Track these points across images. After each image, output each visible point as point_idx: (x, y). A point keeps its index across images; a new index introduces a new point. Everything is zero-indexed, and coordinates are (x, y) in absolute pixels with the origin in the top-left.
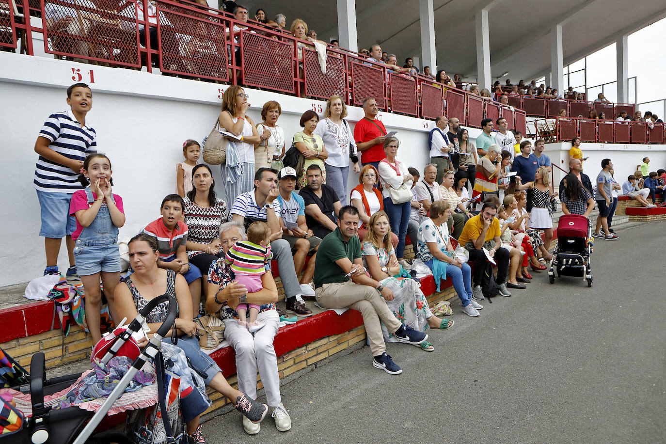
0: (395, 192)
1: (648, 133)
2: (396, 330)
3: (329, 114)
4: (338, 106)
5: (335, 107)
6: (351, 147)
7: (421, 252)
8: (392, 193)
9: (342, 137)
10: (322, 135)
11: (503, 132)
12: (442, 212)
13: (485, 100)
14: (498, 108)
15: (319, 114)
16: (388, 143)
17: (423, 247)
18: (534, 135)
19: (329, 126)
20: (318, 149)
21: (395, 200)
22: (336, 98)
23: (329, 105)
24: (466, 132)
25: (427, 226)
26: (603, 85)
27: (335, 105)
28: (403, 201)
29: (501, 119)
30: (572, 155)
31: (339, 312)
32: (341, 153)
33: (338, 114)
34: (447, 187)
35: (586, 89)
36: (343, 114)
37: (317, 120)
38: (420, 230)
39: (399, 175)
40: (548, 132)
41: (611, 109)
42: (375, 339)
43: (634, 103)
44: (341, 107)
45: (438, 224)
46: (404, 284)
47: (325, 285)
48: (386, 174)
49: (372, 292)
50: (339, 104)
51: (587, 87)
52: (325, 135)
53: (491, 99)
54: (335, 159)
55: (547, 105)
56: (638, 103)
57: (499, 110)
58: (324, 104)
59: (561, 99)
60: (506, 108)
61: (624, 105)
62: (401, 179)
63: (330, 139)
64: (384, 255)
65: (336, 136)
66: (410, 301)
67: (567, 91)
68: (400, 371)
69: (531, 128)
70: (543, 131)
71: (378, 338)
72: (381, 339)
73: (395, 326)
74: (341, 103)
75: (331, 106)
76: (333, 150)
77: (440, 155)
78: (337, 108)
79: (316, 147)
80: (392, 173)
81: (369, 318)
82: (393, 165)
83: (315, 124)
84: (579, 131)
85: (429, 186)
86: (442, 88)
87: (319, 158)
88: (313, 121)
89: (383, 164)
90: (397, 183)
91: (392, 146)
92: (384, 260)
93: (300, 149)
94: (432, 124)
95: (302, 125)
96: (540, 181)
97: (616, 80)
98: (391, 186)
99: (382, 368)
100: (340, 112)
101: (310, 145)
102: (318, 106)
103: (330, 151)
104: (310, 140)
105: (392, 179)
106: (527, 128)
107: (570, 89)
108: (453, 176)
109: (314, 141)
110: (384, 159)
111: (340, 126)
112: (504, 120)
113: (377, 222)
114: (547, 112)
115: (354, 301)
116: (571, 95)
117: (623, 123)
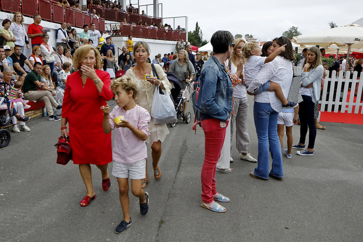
0: (48, 58)
1: (165, 34)
2: (57, 107)
3: (15, 20)
4: (19, 17)
5: (18, 18)
6: (25, 37)
7: (60, 84)
8: (46, 58)
9: (22, 32)
10: (12, 30)
11: (93, 30)
12: (68, 67)
13: (84, 13)
14: (90, 17)
15: (11, 20)
16: (45, 36)
17: (60, 82)
18: (110, 31)
19: (16, 26)
20: (12, 37)
21: (47, 61)
22: (18, 13)
23: (15, 16)
24: (75, 30)
25: (62, 73)
26: (147, 5)
27: (18, 16)
28: (51, 62)
29: (92, 23)
30: (129, 44)
31: (35, 102)
32: (21, 40)
33: (19, 21)
34: (68, 57)
35: (139, 6)
36: (22, 20)
37: (10, 23)
38: (59, 75)
39: (49, 51)
40: (117, 30)
41: (150, 19)
42: (50, 110)
43: (161, 17)
44: (21, 18)
45: (67, 72)
46: (57, 92)
47: (29, 91)
48: (44, 50)
49: (48, 92)
50: (20, 16)
51: (139, 5)
52: (13, 30)
53: (87, 12)
54: (18, 42)
55: (117, 14)
56: (163, 17)
57: (91, 19)
58: (12, 15)
59: (124, 11)
60: (95, 17)
61: (157, 18)
62: (50, 52)
63: (16, 32)
64: (49, 82)
65: (19, 31)
66: (60, 99)
67: (129, 6)
68: (60, 120)
69: (108, 27)
70: (114, 29)
71: (51, 109)
72: (52, 109)
73: (57, 105)
74: (21, 16)
75: (16, 17)
76: (18, 38)
77: (61, 42)
78: (19, 18)
79: (11, 36)
80: (47, 50)
81: (47, 102)
82: (47, 46)
83: (9, 25)
84: (132, 31)
85: (60, 56)
86: (63, 6)
87: (13, 41)
88: (8, 24)
89: (42, 46)
90: (49, 54)
91: (46, 38)
92: (49, 84)
93: (5, 37)
94: (59, 26)
95: (3, 25)
96: (110, 56)
97: (153, 4)
98: (45, 56)
99: (53, 120)
100: (20, 20)
101: (9, 35)
102: (9, 16)
103: (16, 38)
104: (8, 33)
105: (47, 53)
106: (105, 27)
107: (131, 5)
108: (70, 52)
109: (10, 33)
110: (43, 43)
111: (20, 27)
112: (94, 24)
113: (47, 68)
114: (117, 18)
115: (40, 97)
116: (130, 9)
117: (153, 28)
